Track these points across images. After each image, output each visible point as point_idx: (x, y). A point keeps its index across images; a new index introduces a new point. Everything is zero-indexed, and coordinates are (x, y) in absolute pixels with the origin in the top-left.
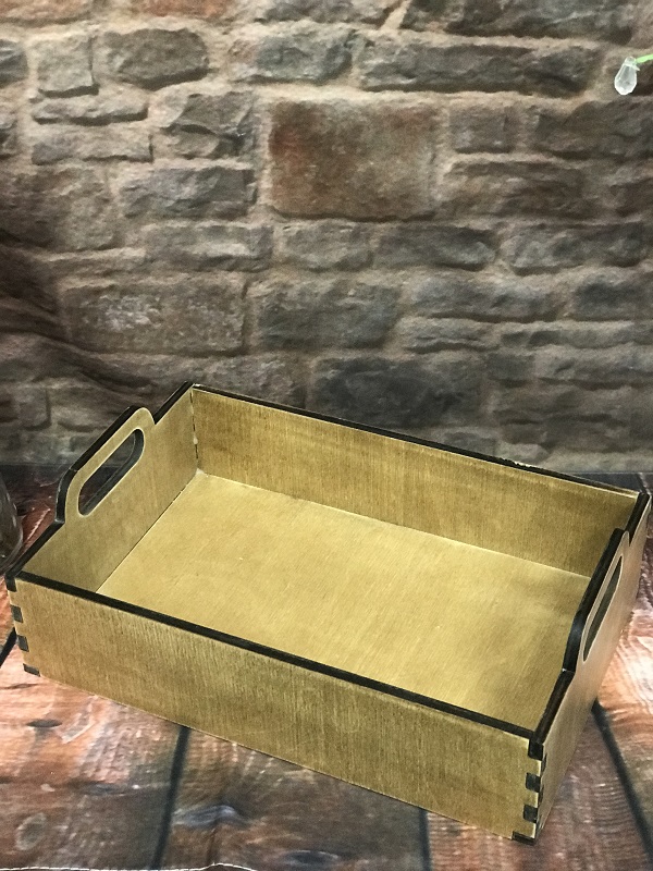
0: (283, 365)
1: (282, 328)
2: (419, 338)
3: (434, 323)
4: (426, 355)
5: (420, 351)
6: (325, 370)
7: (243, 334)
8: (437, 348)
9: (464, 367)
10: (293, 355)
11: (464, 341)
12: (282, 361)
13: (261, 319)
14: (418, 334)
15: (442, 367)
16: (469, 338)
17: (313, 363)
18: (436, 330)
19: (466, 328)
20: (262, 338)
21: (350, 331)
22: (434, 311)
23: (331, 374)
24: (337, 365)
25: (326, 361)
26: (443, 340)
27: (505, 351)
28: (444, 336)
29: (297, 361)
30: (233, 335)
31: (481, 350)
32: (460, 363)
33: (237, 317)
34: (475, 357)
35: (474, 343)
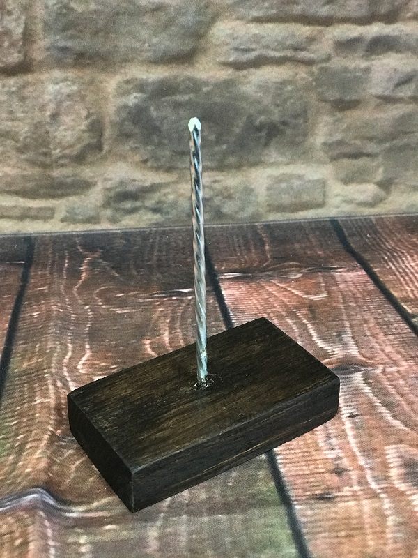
0: (75, 88)
1: (72, 37)
2: (237, 49)
3: (255, 29)
4: (245, 72)
5: (238, 66)
6: (127, 93)
7: (24, 44)
8: (259, 62)
9: (289, 88)
10: (87, 74)
11: (289, 53)
12: (73, 83)
13: (46, 23)
14: (235, 44)
15: (263, 88)
16: (296, 49)
17: (112, 83)
18: (257, 39)
19: (293, 36)
20: (48, 49)
21: (155, 40)
22: (255, 13)
23: (133, 99)
24: (141, 87)
25: (127, 82)
26: (264, 52)
27: (337, 63)
28: (267, 47)
29: (92, 82)
30: (12, 45)
31: (309, 63)
32: (284, 83)
33: (16, 20)
34: (303, 73)
35: (302, 55)
